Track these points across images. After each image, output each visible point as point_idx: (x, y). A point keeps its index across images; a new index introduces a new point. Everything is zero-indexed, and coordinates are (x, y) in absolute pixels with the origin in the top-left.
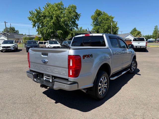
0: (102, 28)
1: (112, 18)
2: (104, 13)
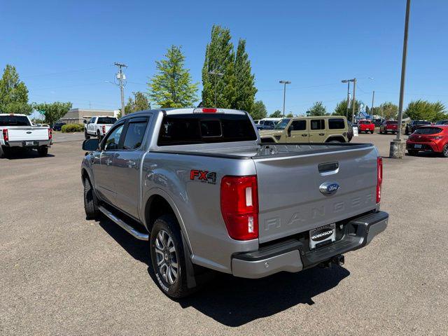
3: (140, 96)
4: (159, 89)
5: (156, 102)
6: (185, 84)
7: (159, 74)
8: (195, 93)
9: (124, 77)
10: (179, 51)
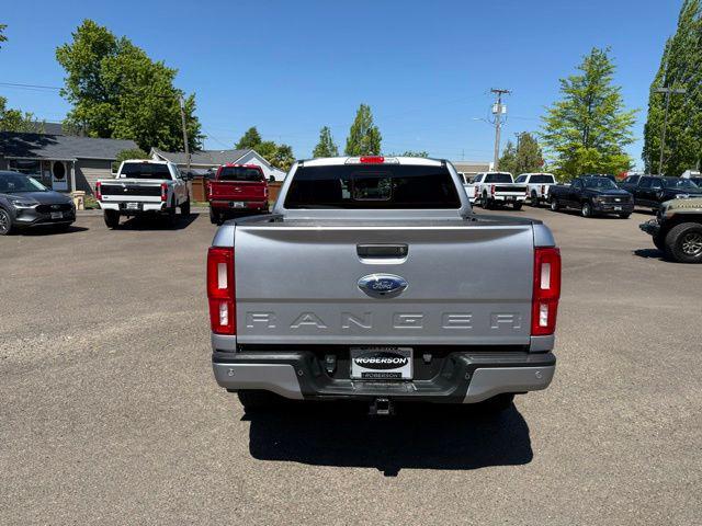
0: (123, 117)
1: (169, 75)
2: (126, 43)
3: (526, 139)
4: (559, 125)
5: (551, 148)
6: (610, 113)
7: (564, 99)
8: (628, 128)
9: (504, 110)
10: (605, 58)
